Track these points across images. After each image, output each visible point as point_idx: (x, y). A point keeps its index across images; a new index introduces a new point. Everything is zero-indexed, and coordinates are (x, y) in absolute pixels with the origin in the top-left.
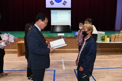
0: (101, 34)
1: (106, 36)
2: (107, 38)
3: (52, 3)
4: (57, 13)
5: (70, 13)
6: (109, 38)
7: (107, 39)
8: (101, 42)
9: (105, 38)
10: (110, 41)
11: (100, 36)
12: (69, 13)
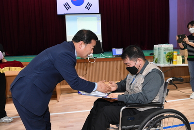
0: (166, 50)
1: (175, 53)
2: (178, 56)
3: (67, 6)
4: (76, 20)
5: (100, 18)
6: (181, 56)
7: (178, 59)
8: (167, 65)
9: (175, 57)
10: (183, 61)
11: (165, 53)
12: (98, 20)
